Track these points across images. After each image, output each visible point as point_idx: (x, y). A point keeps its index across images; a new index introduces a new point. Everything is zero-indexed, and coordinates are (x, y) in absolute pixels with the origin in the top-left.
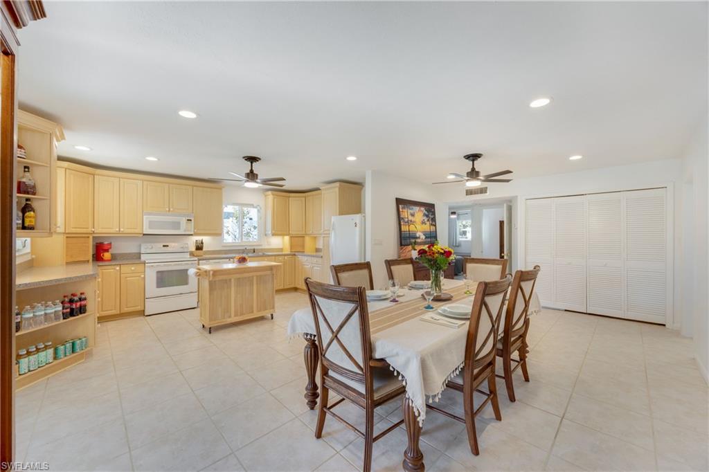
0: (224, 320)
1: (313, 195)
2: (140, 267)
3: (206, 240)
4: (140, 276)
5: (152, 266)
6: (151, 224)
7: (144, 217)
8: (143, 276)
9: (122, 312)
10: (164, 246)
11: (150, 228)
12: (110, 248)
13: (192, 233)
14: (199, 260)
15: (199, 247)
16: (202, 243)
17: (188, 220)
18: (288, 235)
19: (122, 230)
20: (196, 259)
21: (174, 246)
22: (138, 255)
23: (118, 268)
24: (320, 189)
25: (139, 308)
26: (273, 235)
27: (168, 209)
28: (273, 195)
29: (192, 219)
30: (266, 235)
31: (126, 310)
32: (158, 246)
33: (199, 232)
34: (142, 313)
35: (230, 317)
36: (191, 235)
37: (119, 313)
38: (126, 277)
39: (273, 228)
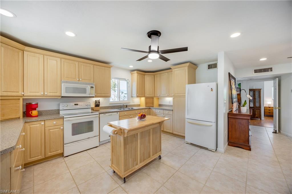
0: (133, 168)
1: (160, 74)
2: (60, 122)
3: (101, 100)
4: (60, 128)
5: (69, 120)
6: (67, 90)
7: (63, 84)
8: (62, 128)
9: (46, 157)
10: (75, 105)
11: (66, 92)
12: (37, 107)
13: (94, 96)
14: (99, 114)
15: (97, 105)
16: (99, 102)
17: (91, 87)
18: (144, 97)
19: (46, 93)
20: (98, 113)
21: (81, 104)
22: (58, 112)
23: (43, 123)
24: (171, 69)
25: (60, 152)
26: (137, 97)
27: (78, 79)
28: (137, 73)
29: (94, 86)
30: (132, 97)
31: (49, 154)
32: (71, 105)
33: (98, 95)
34: (62, 155)
35: (137, 164)
36: (93, 97)
37: (44, 157)
38: (49, 130)
39: (137, 93)
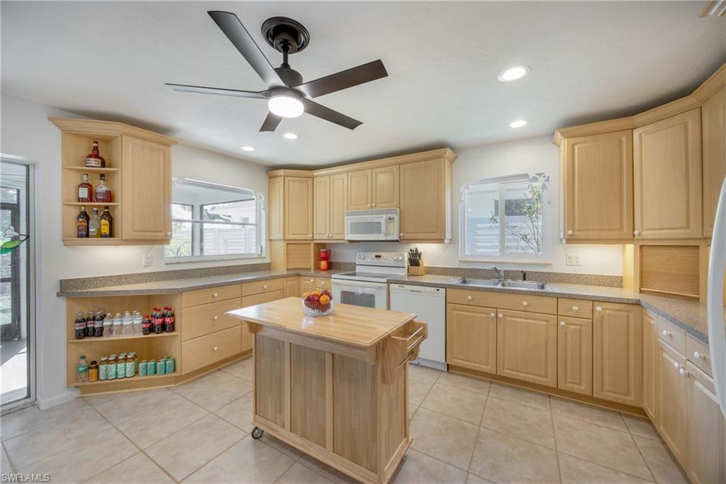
5: (337, 283)
7: (346, 218)
10: (376, 256)
13: (396, 239)
14: (390, 283)
15: (415, 260)
21: (388, 257)
29: (395, 216)
32: (371, 257)
33: (408, 236)
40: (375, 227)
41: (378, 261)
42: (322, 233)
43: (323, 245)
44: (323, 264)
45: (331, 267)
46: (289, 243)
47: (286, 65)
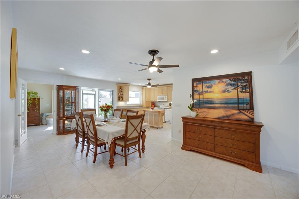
6: (159, 99)
21: (166, 104)
27: (160, 94)
29: (167, 97)
33: (169, 100)
40: (163, 99)
41: (164, 105)
42: (153, 100)
43: (153, 102)
44: (153, 106)
45: (155, 106)
46: (146, 102)
47: (149, 83)
